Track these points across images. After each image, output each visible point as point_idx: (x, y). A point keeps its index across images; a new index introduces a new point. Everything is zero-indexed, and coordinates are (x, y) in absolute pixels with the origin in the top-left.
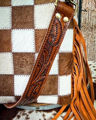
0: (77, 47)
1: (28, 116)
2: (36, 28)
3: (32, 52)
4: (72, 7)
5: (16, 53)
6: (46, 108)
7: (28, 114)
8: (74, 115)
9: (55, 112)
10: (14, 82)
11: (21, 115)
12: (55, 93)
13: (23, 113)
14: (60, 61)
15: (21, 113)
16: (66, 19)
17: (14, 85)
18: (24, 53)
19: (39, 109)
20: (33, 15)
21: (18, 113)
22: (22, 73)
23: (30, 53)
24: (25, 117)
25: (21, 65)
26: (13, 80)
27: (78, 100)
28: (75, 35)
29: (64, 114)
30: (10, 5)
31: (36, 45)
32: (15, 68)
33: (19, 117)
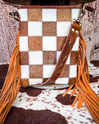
0: (81, 48)
2: (58, 36)
3: (55, 50)
4: (79, 24)
5: (45, 51)
6: (60, 87)
7: (49, 91)
8: (78, 90)
9: (66, 90)
10: (43, 69)
11: (44, 92)
12: (67, 76)
14: (71, 56)
16: (77, 32)
17: (43, 71)
18: (50, 51)
19: (56, 88)
20: (56, 28)
21: (42, 91)
22: (48, 64)
23: (53, 51)
24: (47, 93)
25: (48, 59)
26: (43, 68)
27: (80, 81)
28: (80, 41)
29: (72, 90)
30: (41, 21)
31: (57, 46)
32: (44, 61)
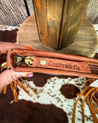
1: (54, 82)
7: (54, 81)
11: (50, 82)
13: (50, 80)
15: (49, 81)
21: (47, 80)
24: (52, 83)
33: (49, 83)
